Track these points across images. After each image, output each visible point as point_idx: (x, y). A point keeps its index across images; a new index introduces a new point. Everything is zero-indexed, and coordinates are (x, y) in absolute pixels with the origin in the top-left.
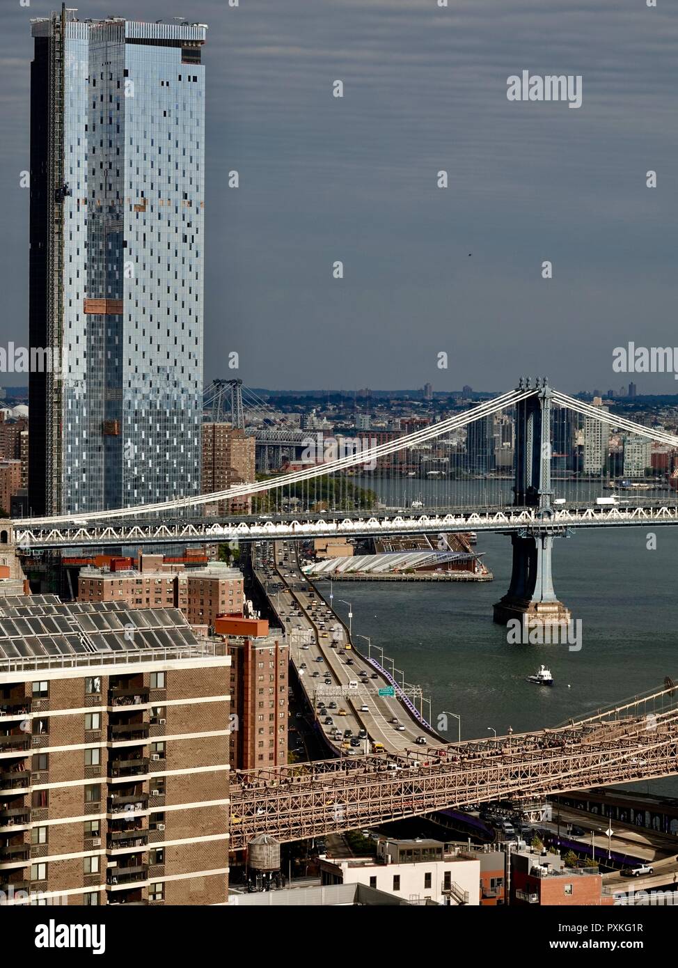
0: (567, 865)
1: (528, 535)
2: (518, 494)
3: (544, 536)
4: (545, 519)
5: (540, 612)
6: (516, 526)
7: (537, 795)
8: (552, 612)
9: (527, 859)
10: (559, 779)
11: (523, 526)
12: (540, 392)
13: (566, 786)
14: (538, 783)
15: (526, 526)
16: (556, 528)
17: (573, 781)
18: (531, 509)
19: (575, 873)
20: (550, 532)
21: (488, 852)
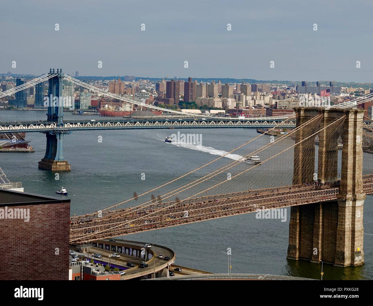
0: (106, 270)
1: (53, 133)
2: (49, 117)
3: (60, 134)
4: (60, 127)
5: (58, 165)
6: (49, 130)
7: (86, 241)
8: (63, 165)
9: (90, 268)
10: (95, 235)
11: (51, 130)
12: (59, 75)
13: (98, 237)
14: (87, 236)
15: (53, 130)
16: (65, 131)
17: (100, 235)
18: (55, 123)
19: (110, 273)
20: (62, 132)
21: (74, 266)
